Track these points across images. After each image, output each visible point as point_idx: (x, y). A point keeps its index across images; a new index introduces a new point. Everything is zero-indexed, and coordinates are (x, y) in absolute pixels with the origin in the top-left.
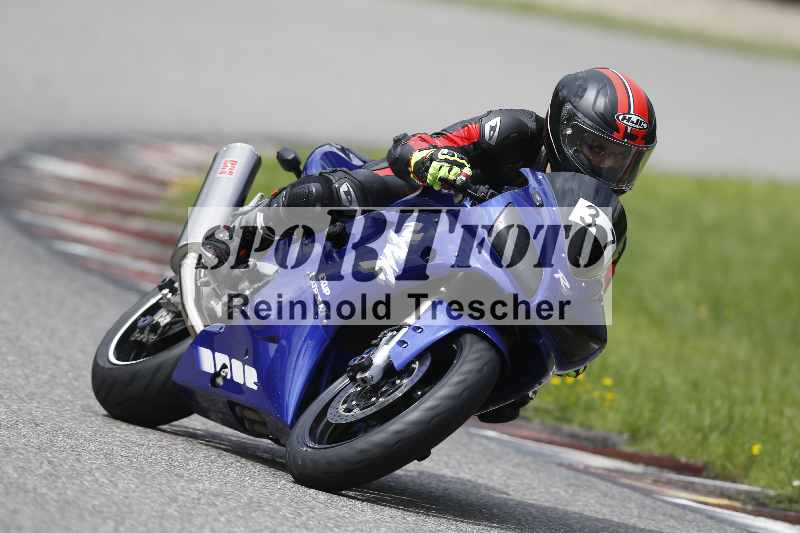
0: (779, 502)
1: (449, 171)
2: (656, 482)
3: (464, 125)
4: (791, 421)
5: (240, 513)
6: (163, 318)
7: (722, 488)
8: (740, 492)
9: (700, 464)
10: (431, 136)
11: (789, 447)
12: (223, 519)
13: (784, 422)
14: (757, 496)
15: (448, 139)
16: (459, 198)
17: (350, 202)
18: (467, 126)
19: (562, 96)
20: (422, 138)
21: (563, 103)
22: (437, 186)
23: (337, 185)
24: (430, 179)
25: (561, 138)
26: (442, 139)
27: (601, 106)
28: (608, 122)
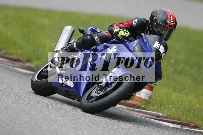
10: (119, 24)
16: (126, 40)
17: (98, 41)
18: (128, 21)
19: (153, 15)
20: (117, 25)
21: (154, 17)
22: (121, 38)
23: (94, 37)
24: (119, 35)
25: (153, 25)
26: (122, 25)
27: (164, 18)
28: (165, 22)
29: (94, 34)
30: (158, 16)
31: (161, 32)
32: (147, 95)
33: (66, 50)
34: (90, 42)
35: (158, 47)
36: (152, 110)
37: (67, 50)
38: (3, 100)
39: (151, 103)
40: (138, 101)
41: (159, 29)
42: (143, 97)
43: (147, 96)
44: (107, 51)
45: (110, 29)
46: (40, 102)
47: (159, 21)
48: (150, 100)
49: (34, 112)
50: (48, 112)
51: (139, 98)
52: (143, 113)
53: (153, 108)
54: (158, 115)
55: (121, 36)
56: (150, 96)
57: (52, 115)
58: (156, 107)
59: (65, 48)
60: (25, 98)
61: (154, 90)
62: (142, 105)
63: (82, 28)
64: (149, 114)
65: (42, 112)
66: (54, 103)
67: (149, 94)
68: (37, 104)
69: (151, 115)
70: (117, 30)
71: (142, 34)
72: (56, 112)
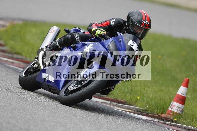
0: (143, 111)
1: (101, 32)
2: (113, 105)
3: (106, 21)
4: (147, 91)
5: (10, 111)
6: (36, 66)
7: (129, 107)
8: (133, 108)
9: (124, 101)
10: (98, 24)
11: (146, 97)
12: (6, 112)
13: (145, 91)
14: (138, 109)
15: (102, 24)
16: (103, 39)
17: (78, 40)
18: (107, 21)
19: (130, 16)
20: (96, 24)
21: (130, 17)
22: (98, 36)
23: (75, 36)
24: (96, 34)
25: (129, 25)
26: (100, 24)
27: (139, 18)
28: (140, 22)
29: (75, 33)
30: (134, 16)
31: (136, 31)
32: (179, 108)
33: (49, 48)
34: (70, 41)
35: (132, 45)
36: (184, 123)
37: (51, 48)
38: (40, 113)
39: (183, 117)
40: (170, 115)
41: (135, 29)
42: (175, 111)
43: (179, 110)
44: (85, 48)
45: (89, 28)
46: (75, 115)
47: (135, 21)
48: (183, 113)
49: (70, 125)
50: (84, 124)
51: (171, 111)
52: (175, 126)
53: (185, 121)
54: (190, 129)
55: (98, 34)
56: (182, 110)
57: (87, 127)
58: (188, 121)
59: (49, 46)
60: (61, 111)
61: (185, 104)
62: (174, 119)
63: (67, 28)
64: (181, 127)
65: (77, 124)
66: (89, 116)
67: (180, 108)
68: (73, 117)
69: (183, 128)
70: (95, 29)
71: (117, 33)
72: (91, 125)
